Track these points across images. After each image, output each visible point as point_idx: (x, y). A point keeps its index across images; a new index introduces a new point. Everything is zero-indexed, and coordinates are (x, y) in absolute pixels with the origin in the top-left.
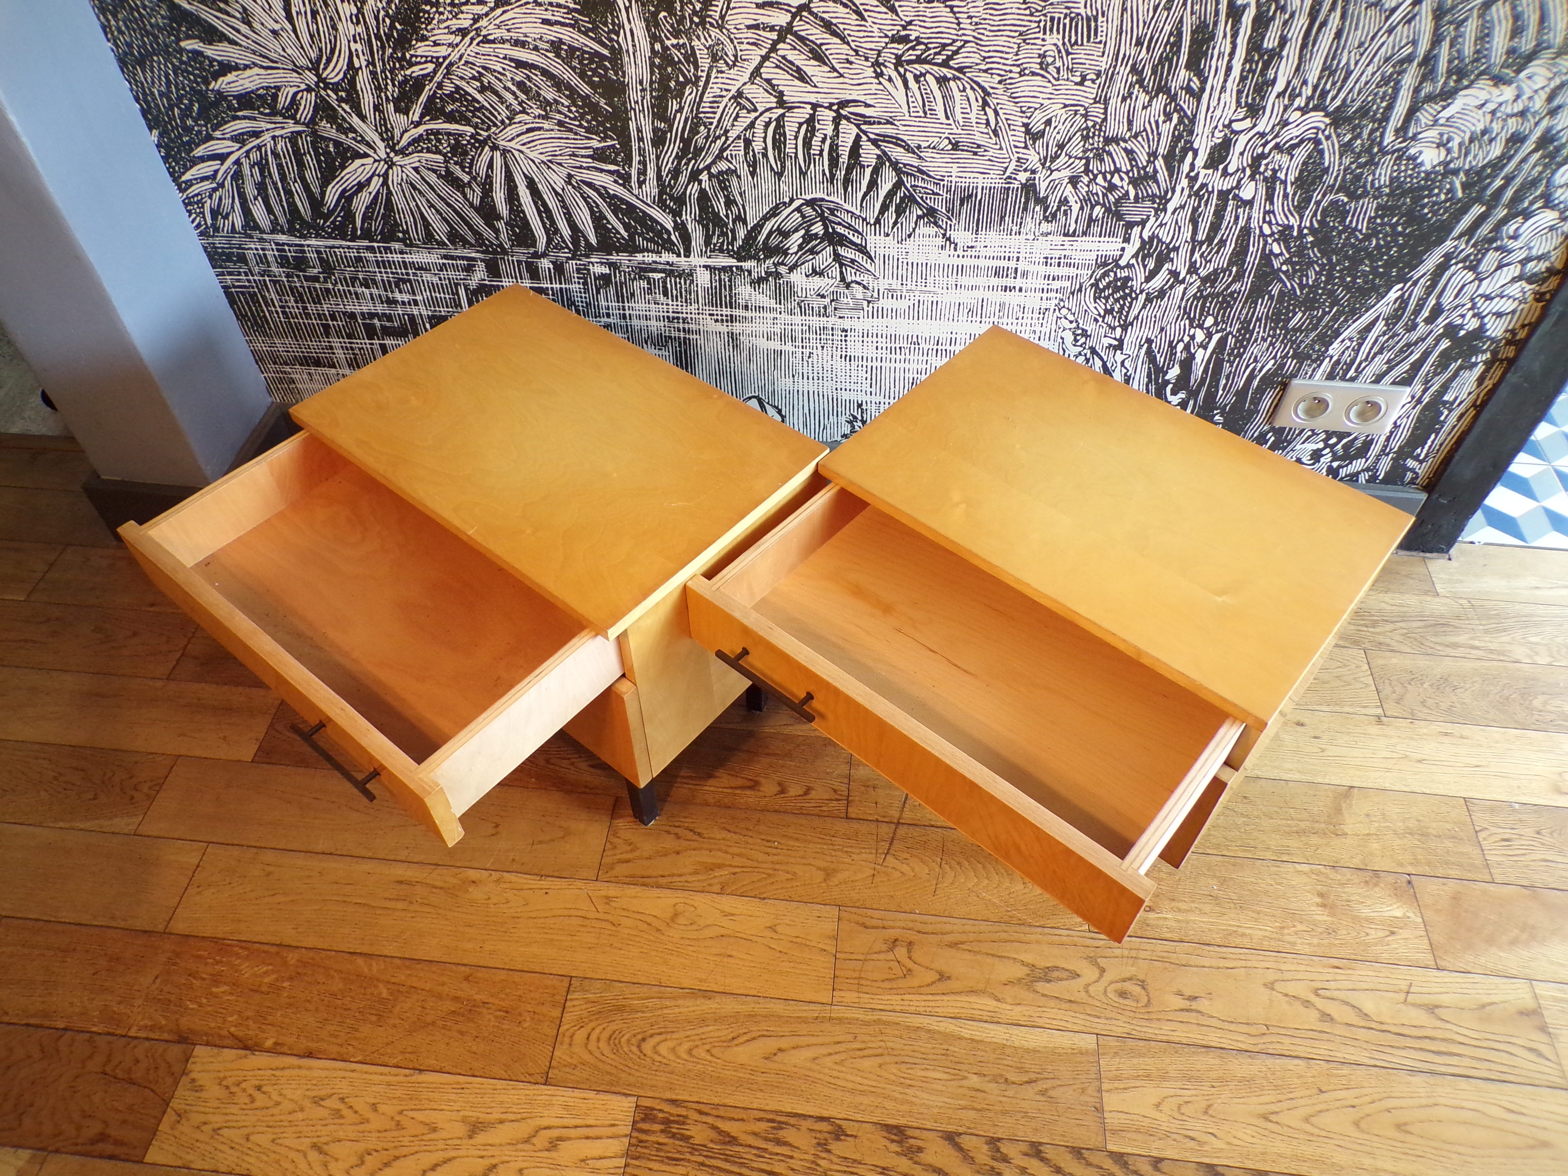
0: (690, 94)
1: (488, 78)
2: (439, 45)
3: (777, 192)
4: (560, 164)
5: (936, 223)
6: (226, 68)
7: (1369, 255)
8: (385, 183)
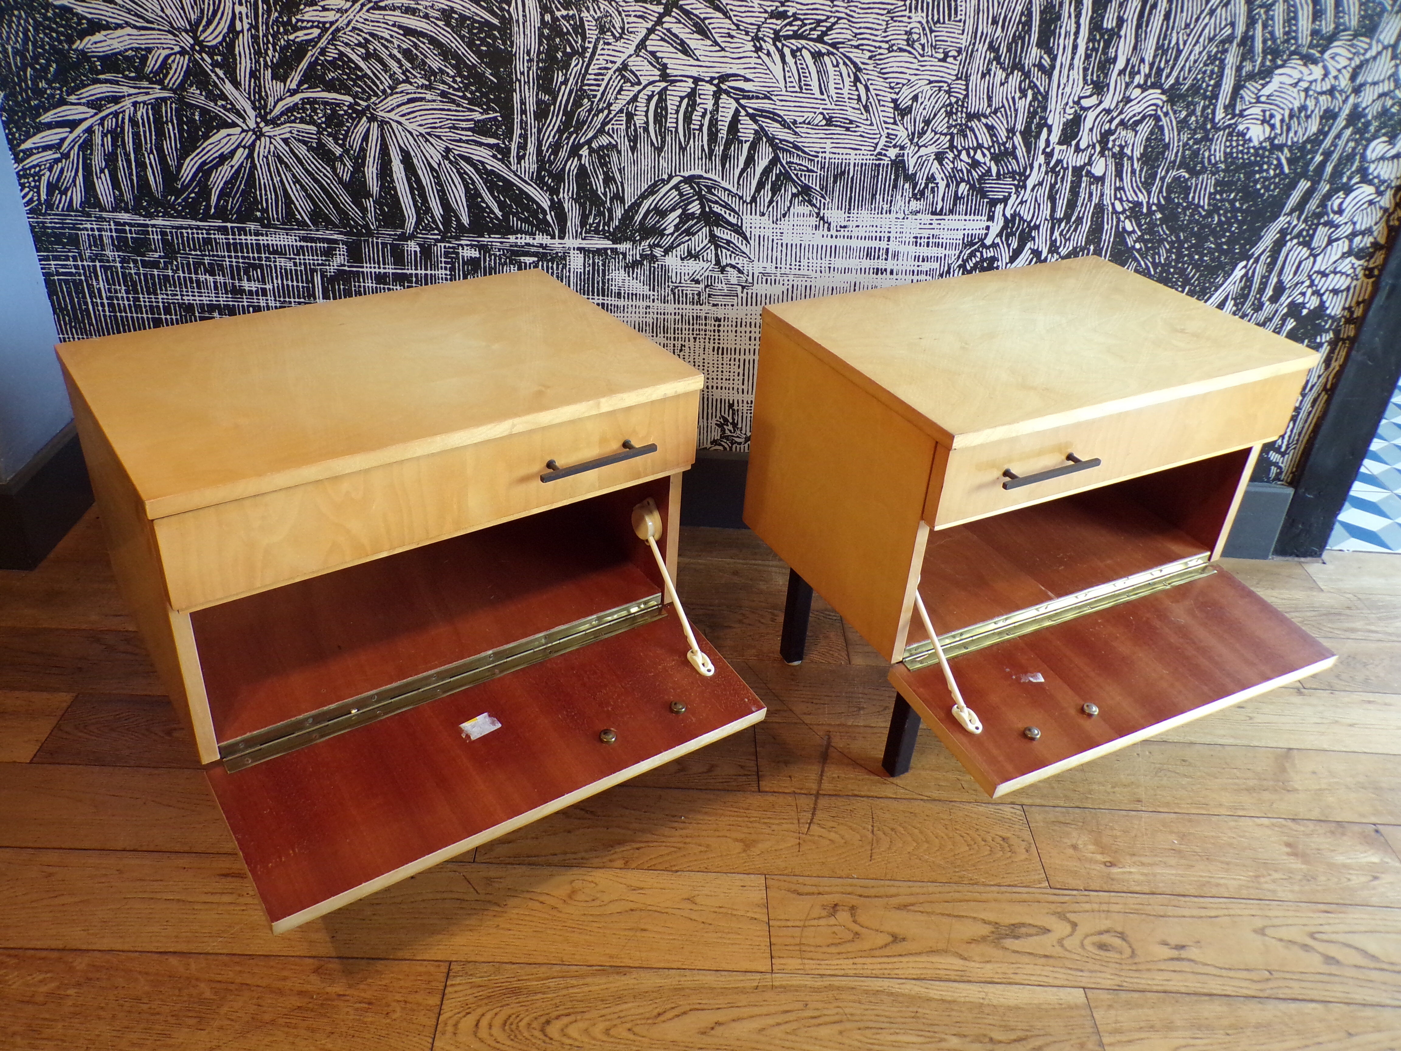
0: (576, 66)
1: (375, 45)
2: (328, 10)
3: (656, 168)
4: (439, 137)
5: (810, 202)
6: (96, 26)
7: (1213, 232)
8: (250, 156)
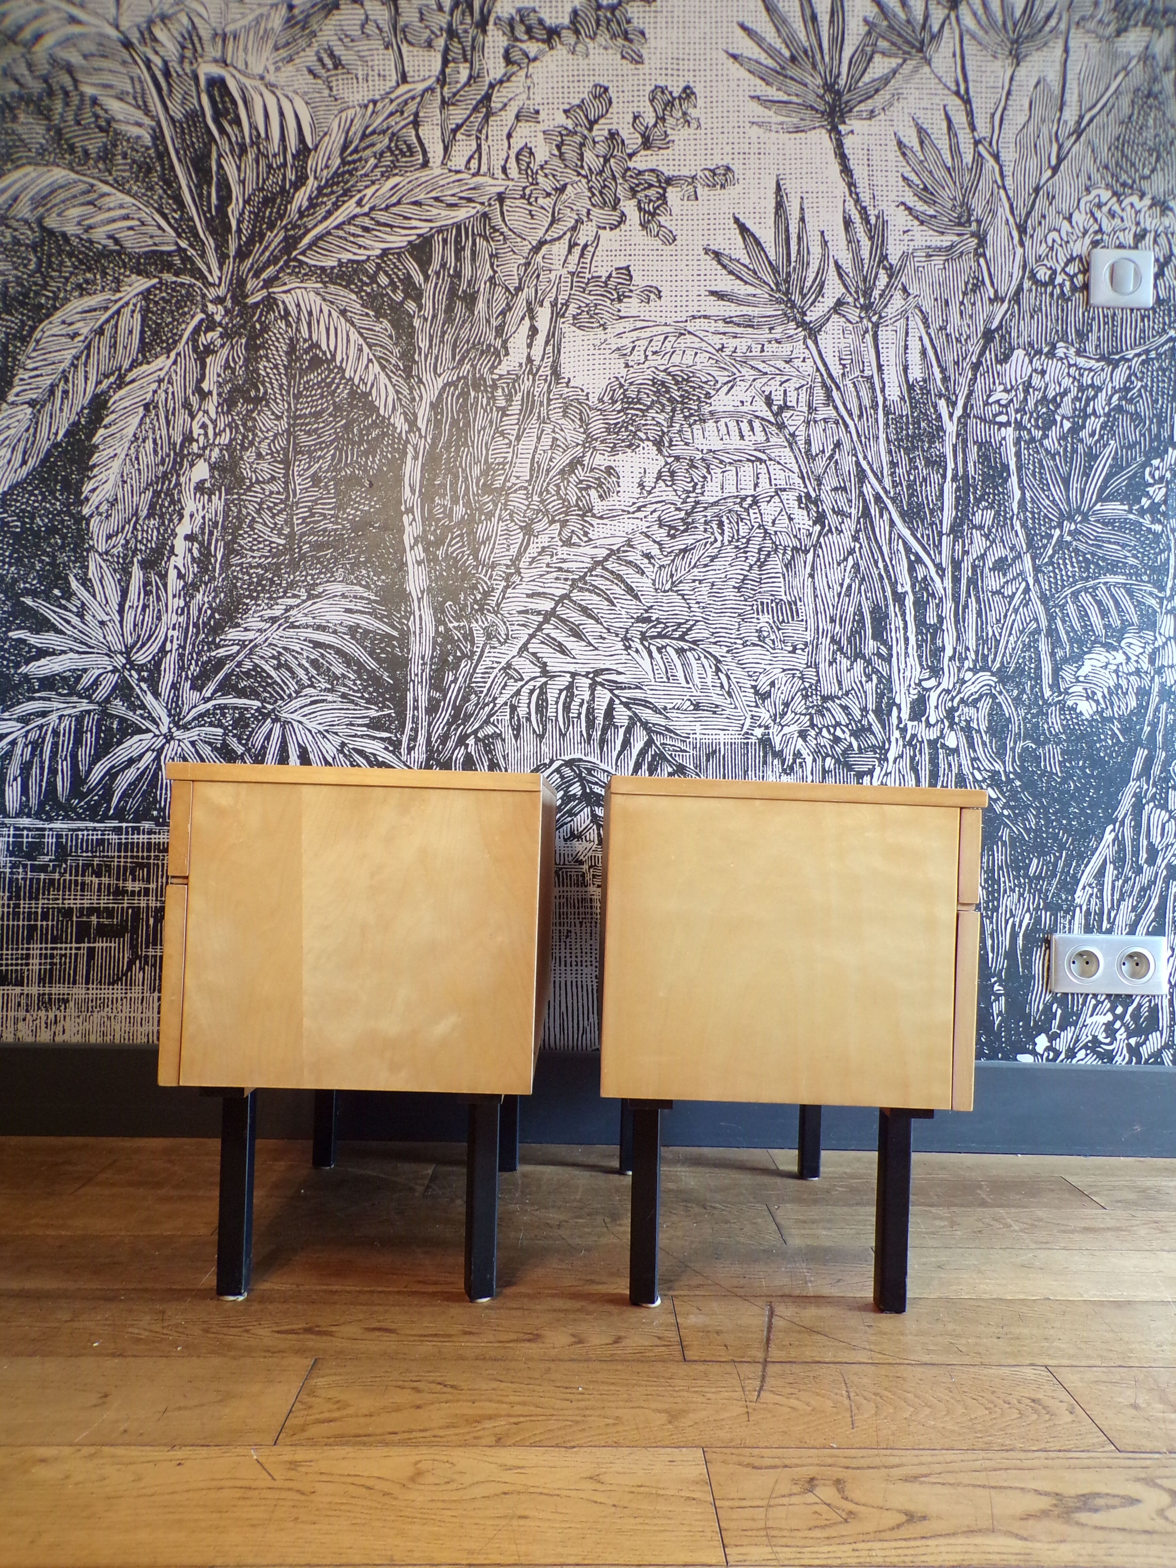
0: (465, 667)
1: (288, 657)
2: (249, 630)
3: (538, 754)
4: (336, 734)
6: (42, 653)
7: (1073, 798)
8: (157, 758)
